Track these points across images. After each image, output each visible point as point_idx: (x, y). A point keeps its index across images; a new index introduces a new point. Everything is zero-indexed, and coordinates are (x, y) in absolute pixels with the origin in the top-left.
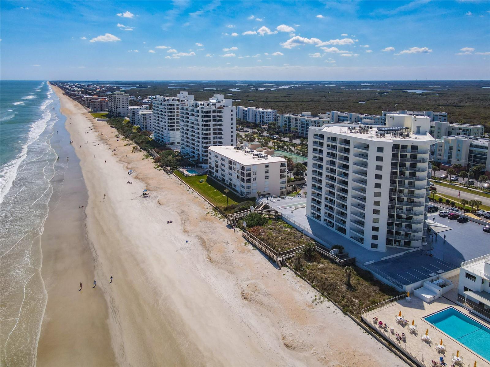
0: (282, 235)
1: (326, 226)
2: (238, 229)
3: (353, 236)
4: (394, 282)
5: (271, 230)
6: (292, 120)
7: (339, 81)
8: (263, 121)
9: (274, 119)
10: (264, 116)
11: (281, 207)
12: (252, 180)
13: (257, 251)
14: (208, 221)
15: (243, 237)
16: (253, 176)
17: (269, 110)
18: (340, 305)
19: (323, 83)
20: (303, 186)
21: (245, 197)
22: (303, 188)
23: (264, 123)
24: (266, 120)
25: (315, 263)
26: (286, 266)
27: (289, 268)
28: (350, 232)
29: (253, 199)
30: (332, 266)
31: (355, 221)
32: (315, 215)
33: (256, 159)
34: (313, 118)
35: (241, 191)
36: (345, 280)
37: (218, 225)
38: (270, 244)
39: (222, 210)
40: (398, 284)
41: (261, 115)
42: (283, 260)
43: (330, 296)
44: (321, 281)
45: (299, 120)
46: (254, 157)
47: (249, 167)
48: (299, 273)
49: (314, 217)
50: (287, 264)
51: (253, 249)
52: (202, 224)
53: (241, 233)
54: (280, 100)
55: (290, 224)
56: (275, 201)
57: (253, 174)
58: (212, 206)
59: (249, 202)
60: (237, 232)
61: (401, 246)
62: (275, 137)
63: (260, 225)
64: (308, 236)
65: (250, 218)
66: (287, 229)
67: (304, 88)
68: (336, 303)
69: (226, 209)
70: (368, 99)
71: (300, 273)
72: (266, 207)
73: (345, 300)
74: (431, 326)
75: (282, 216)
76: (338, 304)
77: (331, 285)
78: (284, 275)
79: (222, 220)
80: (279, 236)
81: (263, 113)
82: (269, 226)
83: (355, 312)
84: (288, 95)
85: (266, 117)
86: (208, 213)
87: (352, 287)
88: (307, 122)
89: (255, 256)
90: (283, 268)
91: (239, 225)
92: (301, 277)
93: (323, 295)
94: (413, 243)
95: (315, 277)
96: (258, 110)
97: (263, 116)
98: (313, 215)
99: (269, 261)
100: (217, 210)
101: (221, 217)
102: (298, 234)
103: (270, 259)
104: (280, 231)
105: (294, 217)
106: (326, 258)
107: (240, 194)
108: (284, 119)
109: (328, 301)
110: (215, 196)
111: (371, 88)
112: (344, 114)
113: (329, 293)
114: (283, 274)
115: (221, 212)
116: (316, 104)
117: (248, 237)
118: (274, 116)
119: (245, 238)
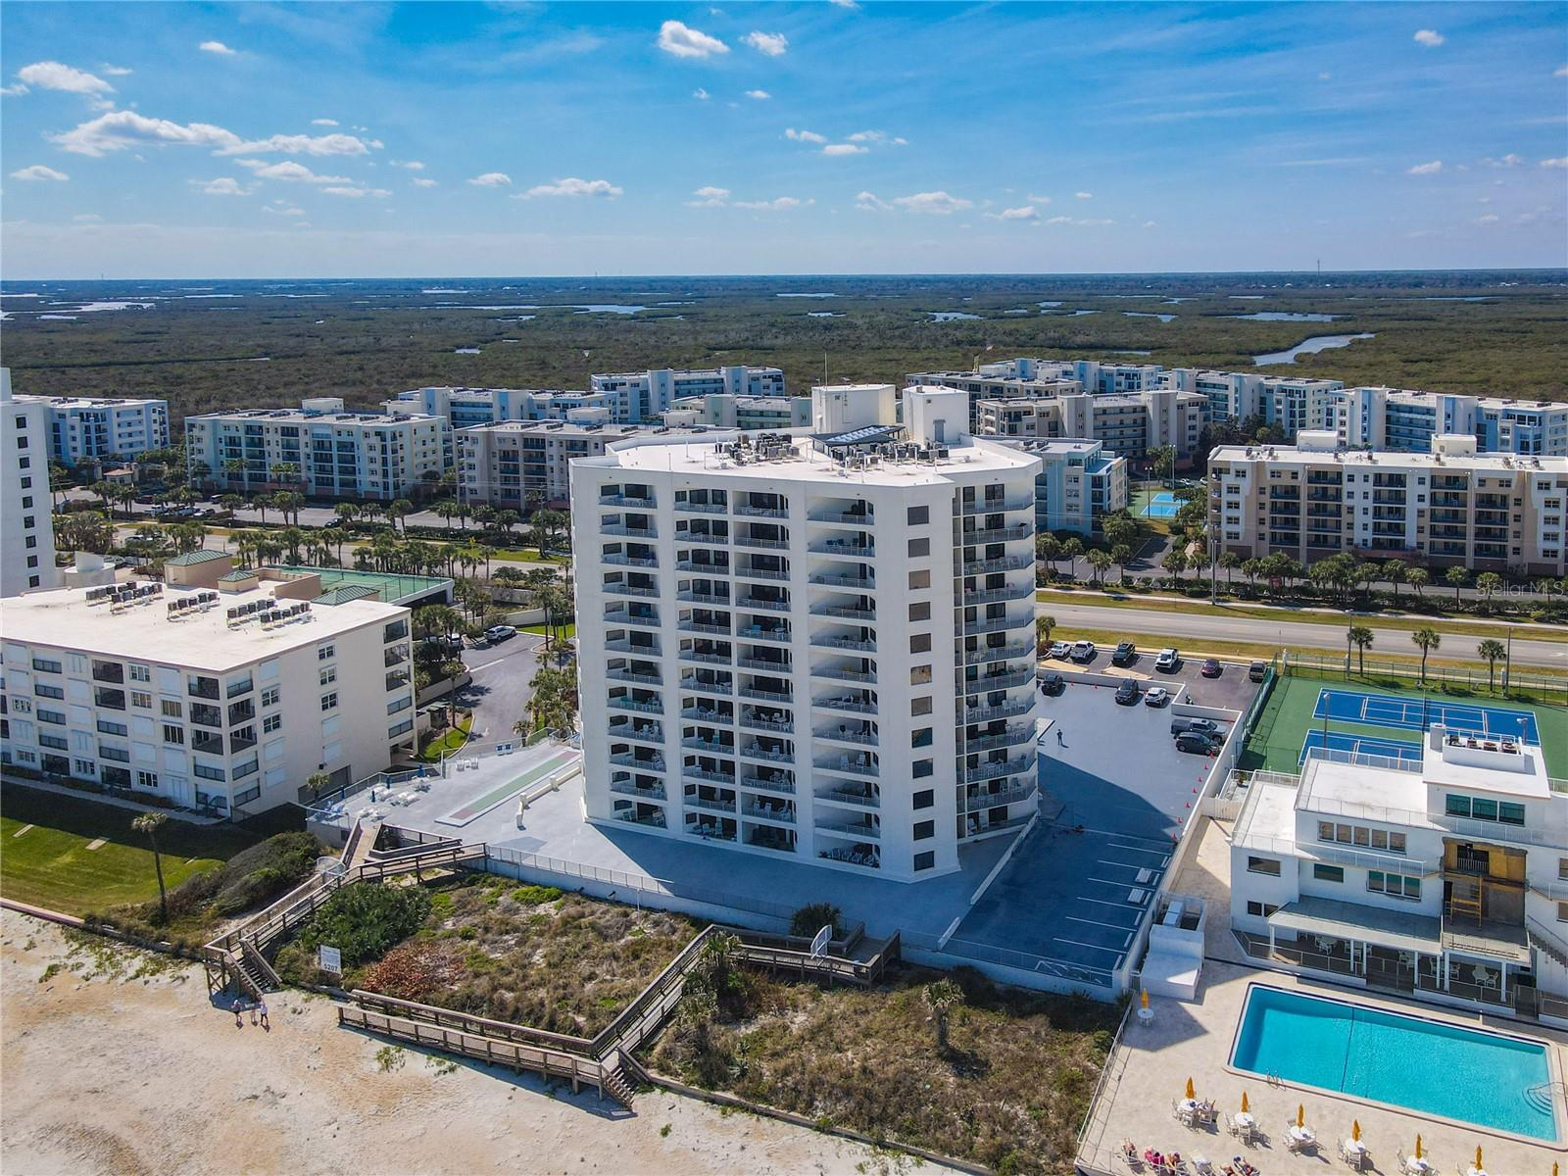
0: (538, 946)
1: (697, 839)
2: (295, 997)
3: (828, 849)
4: (1069, 974)
5: (471, 938)
6: (266, 437)
7: (336, 281)
8: (100, 451)
9: (157, 437)
10: (105, 430)
11: (454, 816)
12: (259, 729)
13: (465, 1073)
14: (76, 1016)
15: (349, 1027)
16: (262, 713)
17: (130, 403)
18: (975, 1158)
19: (271, 287)
20: (469, 697)
21: (229, 821)
22: (475, 704)
23: (111, 461)
24: (116, 443)
25: (764, 1019)
26: (650, 1085)
27: (666, 1088)
28: (817, 836)
29: (288, 818)
30: (838, 1004)
31: (835, 790)
32: (629, 810)
33: (254, 628)
34: (366, 419)
35: (202, 797)
36: (928, 1039)
37: (153, 1013)
38: (517, 1010)
39: (142, 925)
40: (1086, 977)
41: (92, 424)
42: (623, 1063)
43: (913, 1139)
44: (848, 1093)
45: (301, 432)
46: (233, 621)
47: (241, 677)
48: (730, 1095)
49: (626, 818)
50: (653, 1073)
51: (437, 1069)
52: (42, 1045)
53: (323, 1011)
54: (120, 358)
55: (543, 879)
56: (409, 798)
57: (266, 703)
58: (58, 921)
59: (284, 840)
60: (294, 1011)
61: (986, 830)
62: (198, 510)
63: (401, 935)
64: (652, 910)
65: (341, 921)
66: (541, 910)
67: (204, 307)
68: (956, 1159)
69: (163, 915)
70: (483, 338)
71: (736, 1093)
72: (389, 839)
73: (985, 1128)
74: (1269, 1083)
75: (487, 857)
76: (966, 1157)
77: (895, 1090)
78: (665, 1132)
79: (164, 977)
80: (530, 956)
81: (100, 416)
82: (449, 925)
83: (1042, 1162)
84: (143, 337)
85: (116, 431)
86: (53, 970)
87: (964, 1056)
88: (345, 438)
89: (470, 1103)
90: (638, 1101)
91: (290, 976)
92: (745, 1109)
93: (883, 1145)
94: (1016, 809)
95: (812, 1085)
96: (68, 406)
97: (98, 429)
98: (621, 812)
99: (552, 1094)
100: (104, 934)
101: (150, 967)
102: (607, 915)
103: (557, 1084)
104: (516, 930)
105: (544, 843)
106: (794, 976)
107: (197, 813)
108: (222, 434)
109: (919, 1164)
110: (39, 863)
111: (466, 300)
112: (470, 395)
113: (907, 1124)
114: (656, 1130)
115: (134, 940)
116: (297, 366)
117: (376, 1017)
118: (156, 426)
119: (365, 1028)
